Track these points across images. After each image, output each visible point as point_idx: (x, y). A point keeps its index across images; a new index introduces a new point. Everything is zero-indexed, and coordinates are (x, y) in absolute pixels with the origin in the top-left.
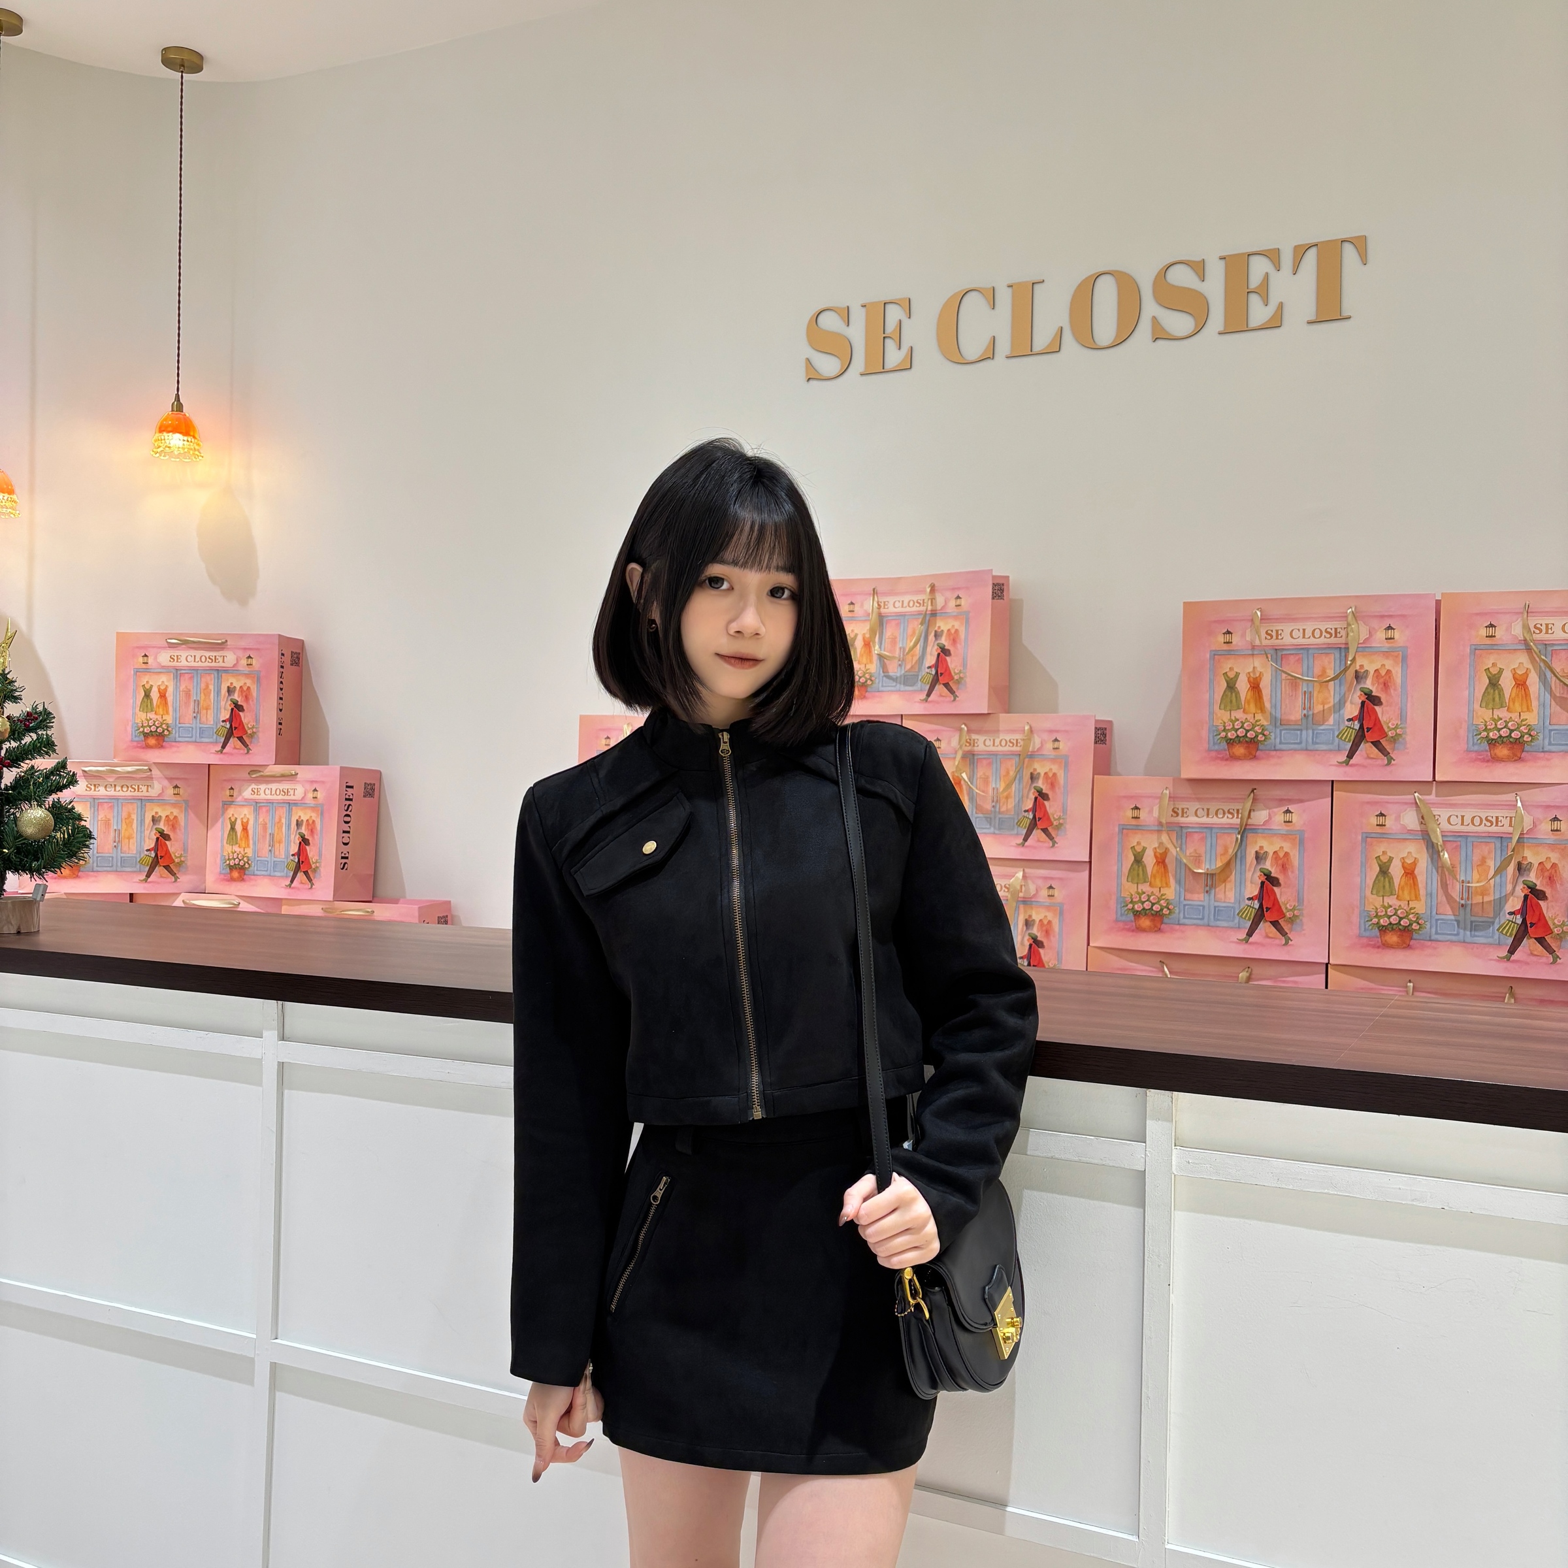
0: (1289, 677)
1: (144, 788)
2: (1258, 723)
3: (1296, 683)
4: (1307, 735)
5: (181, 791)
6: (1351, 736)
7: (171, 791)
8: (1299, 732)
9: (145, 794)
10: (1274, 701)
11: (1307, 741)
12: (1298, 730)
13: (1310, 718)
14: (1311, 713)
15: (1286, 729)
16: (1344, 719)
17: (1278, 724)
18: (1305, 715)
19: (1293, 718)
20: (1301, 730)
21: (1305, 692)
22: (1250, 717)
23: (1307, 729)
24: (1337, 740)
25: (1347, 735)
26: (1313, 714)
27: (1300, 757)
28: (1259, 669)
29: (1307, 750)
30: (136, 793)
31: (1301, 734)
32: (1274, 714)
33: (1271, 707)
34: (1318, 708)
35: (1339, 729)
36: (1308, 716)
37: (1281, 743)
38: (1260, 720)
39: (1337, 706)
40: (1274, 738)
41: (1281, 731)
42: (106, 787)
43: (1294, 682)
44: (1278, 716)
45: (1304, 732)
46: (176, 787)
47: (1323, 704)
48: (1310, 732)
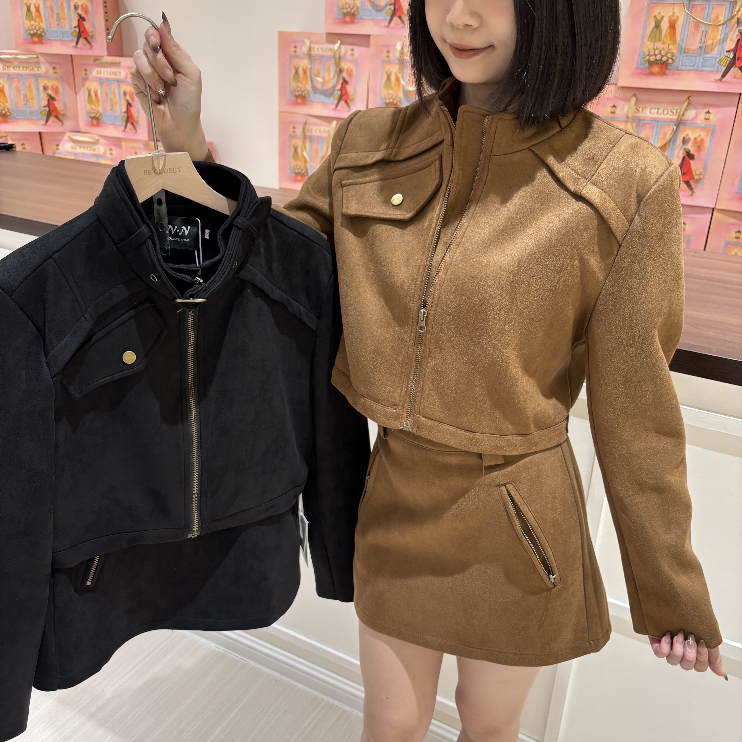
0: (695, 20)
1: (36, 69)
2: (670, 51)
3: (698, 24)
4: (699, 60)
5: (58, 71)
6: (726, 63)
7: (51, 71)
8: (694, 58)
9: (37, 72)
10: (682, 37)
11: (698, 64)
12: (693, 56)
13: (703, 49)
14: (704, 45)
15: (687, 56)
16: (724, 51)
17: (683, 51)
18: (700, 47)
19: (692, 48)
20: (696, 57)
21: (703, 31)
22: (666, 47)
23: (700, 56)
24: (717, 64)
25: (724, 62)
26: (706, 46)
27: (692, 76)
28: (677, 14)
29: (697, 70)
30: (32, 72)
31: (695, 60)
32: (681, 44)
33: (680, 41)
34: (709, 42)
35: (720, 57)
36: (702, 47)
37: (682, 65)
38: (671, 49)
39: (722, 41)
40: (678, 62)
41: (684, 57)
42: (14, 68)
43: (697, 24)
44: (684, 46)
45: (698, 59)
46: (54, 68)
47: (713, 39)
48: (702, 58)
